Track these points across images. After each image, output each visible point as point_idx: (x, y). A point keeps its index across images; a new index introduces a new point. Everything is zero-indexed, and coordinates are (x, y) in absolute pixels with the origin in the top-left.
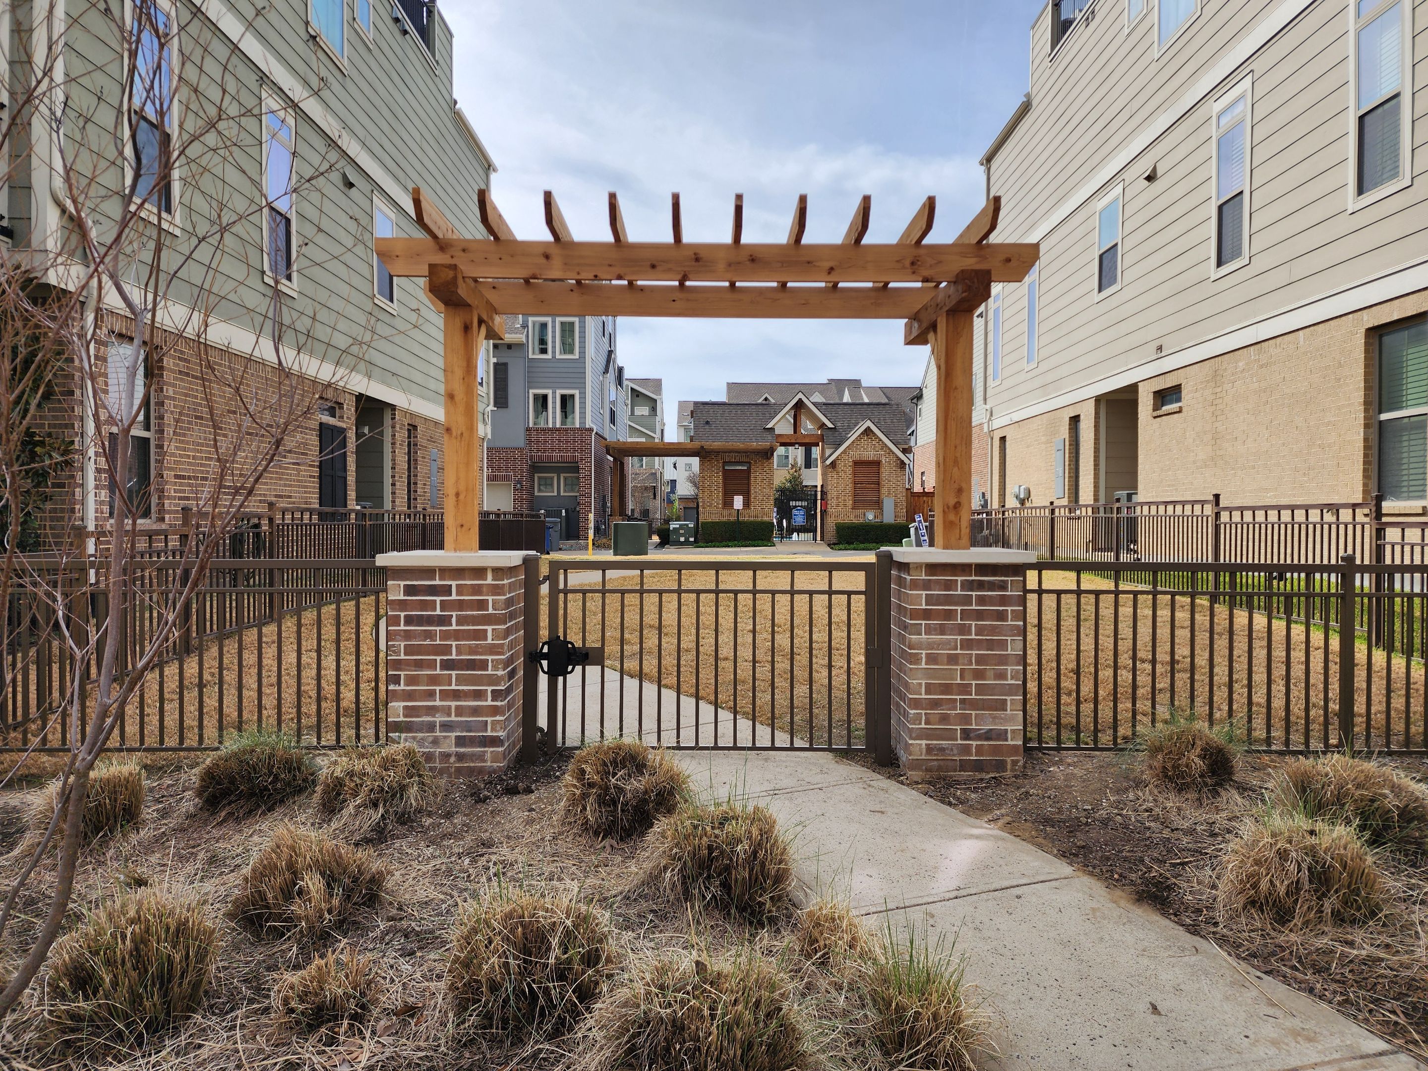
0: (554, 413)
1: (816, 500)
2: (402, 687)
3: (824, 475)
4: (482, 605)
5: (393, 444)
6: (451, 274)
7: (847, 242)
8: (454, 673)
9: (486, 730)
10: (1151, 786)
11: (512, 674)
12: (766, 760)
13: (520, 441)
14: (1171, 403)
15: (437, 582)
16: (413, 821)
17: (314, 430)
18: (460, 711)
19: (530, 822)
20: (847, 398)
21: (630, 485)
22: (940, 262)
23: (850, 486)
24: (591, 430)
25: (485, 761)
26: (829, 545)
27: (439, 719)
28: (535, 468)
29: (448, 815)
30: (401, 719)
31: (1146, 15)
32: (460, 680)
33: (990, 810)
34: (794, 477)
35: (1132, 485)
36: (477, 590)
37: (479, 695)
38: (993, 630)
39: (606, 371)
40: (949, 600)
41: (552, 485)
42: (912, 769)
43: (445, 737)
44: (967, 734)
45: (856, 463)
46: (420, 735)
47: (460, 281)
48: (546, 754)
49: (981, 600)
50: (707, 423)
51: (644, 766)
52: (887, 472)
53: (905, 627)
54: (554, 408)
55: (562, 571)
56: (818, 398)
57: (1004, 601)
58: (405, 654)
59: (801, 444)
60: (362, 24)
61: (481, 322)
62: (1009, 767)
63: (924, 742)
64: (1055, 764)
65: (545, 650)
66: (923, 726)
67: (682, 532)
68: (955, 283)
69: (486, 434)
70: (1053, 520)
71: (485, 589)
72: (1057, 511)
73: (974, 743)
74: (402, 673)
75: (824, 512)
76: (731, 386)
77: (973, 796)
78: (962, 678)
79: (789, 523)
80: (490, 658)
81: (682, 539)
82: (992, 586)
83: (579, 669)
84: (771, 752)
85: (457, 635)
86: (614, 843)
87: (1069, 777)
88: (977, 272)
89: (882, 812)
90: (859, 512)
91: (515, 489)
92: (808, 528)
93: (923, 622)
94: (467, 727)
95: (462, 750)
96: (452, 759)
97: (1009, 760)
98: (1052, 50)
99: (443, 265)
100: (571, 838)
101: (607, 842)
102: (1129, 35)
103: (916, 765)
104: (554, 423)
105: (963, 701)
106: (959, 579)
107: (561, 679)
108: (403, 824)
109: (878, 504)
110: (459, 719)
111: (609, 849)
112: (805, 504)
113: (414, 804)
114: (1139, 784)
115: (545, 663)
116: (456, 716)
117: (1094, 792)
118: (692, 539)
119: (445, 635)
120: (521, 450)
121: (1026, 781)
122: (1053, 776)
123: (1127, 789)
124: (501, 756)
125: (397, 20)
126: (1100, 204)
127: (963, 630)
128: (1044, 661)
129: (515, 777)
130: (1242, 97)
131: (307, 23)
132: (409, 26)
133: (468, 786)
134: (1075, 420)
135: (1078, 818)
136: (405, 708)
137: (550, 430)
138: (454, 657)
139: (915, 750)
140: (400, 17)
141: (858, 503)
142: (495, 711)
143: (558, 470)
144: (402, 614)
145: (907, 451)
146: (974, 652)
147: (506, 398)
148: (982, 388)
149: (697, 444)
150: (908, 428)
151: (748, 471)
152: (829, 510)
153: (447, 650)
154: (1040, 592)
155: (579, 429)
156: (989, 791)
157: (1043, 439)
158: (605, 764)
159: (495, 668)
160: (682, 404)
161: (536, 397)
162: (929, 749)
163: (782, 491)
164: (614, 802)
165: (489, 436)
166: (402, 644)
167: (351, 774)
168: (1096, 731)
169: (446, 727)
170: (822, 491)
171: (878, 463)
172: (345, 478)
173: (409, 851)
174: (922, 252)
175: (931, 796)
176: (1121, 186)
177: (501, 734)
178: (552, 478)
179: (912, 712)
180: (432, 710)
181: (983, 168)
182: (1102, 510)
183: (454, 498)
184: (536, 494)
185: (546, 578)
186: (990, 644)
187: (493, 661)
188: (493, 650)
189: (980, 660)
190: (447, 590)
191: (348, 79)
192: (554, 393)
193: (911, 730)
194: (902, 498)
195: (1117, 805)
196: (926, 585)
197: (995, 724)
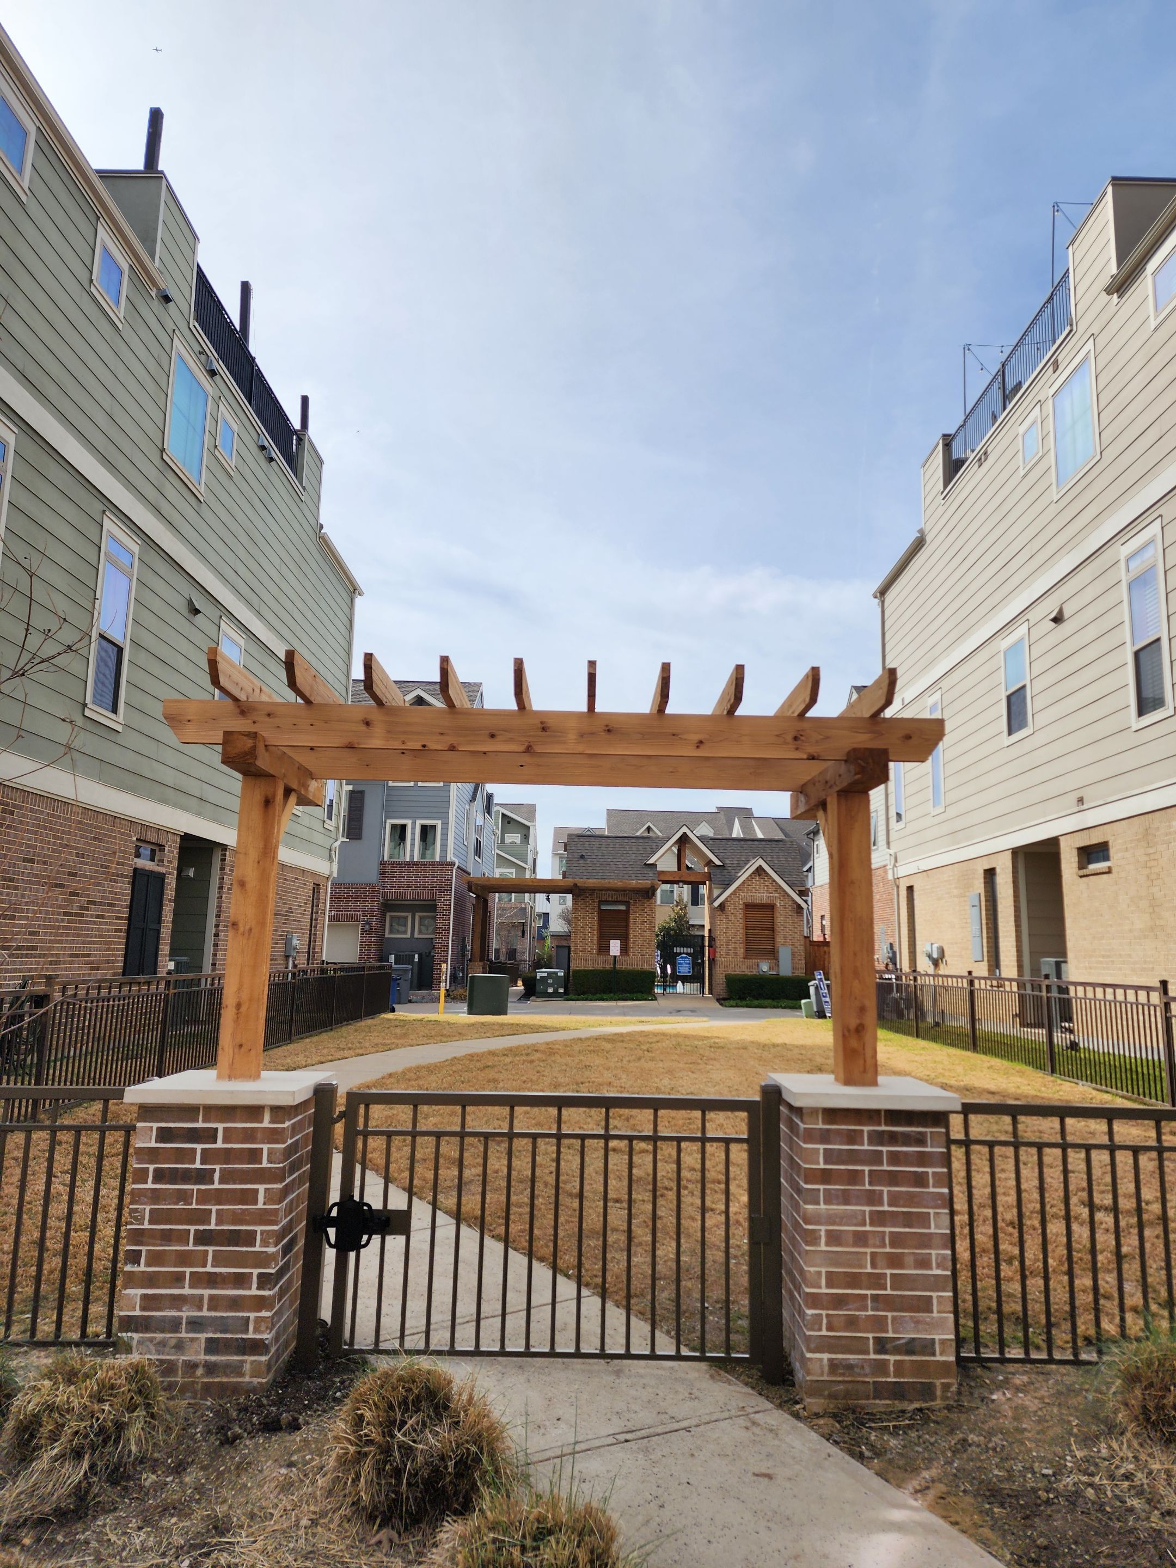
0: (413, 845)
1: (703, 946)
2: (142, 1268)
3: (712, 918)
4: (255, 1155)
5: (221, 888)
6: (250, 743)
7: (718, 713)
8: (211, 1249)
9: (246, 1331)
10: (1129, 1435)
11: (287, 1249)
12: (618, 1373)
13: (372, 876)
14: (1098, 861)
15: (200, 1124)
16: (129, 1478)
17: (126, 877)
18: (215, 1303)
19: (286, 1487)
20: (737, 832)
21: (495, 920)
22: (828, 738)
23: (741, 935)
24: (453, 864)
25: (242, 1375)
26: (718, 1000)
27: (186, 1313)
28: (388, 906)
29: (179, 1469)
30: (137, 1313)
31: (1042, 457)
32: (219, 1259)
33: (915, 1471)
34: (680, 917)
35: (1060, 951)
36: (249, 1135)
37: (241, 1280)
38: (911, 1199)
39: (473, 799)
40: (853, 1157)
41: (405, 925)
42: (811, 1395)
43: (192, 1340)
44: (882, 1345)
45: (749, 907)
46: (159, 1336)
47: (261, 750)
48: (327, 1358)
49: (895, 1158)
50: (582, 857)
51: (446, 1408)
52: (782, 918)
53: (799, 1191)
54: (413, 839)
55: (362, 1106)
56: (705, 830)
57: (923, 1159)
58: (150, 1222)
59: (685, 883)
60: (222, 453)
61: (288, 792)
62: (939, 1393)
63: (826, 1356)
64: (1000, 1386)
65: (334, 1213)
66: (824, 1332)
67: (550, 981)
68: (846, 761)
69: (332, 873)
70: (972, 993)
71: (259, 1135)
72: (976, 982)
73: (892, 1358)
74: (144, 1248)
75: (712, 961)
76: (612, 814)
77: (893, 1442)
78: (874, 1265)
79: (673, 969)
80: (259, 1229)
81: (550, 990)
82: (907, 1139)
83: (376, 1239)
84: (625, 1362)
85: (219, 1197)
86: (394, 1535)
87: (1020, 1413)
88: (871, 751)
89: (769, 1477)
90: (749, 962)
91: (363, 931)
92: (696, 978)
93: (821, 1187)
94: (222, 1325)
95: (213, 1358)
96: (200, 1372)
97: (938, 1382)
98: (945, 487)
99: (240, 733)
100: (337, 1520)
101: (383, 1535)
102: (1025, 476)
103: (817, 1389)
104: (412, 856)
105: (875, 1298)
106: (866, 1129)
107: (352, 1255)
108: (114, 1483)
109: (772, 954)
110: (213, 1314)
111: (386, 1545)
112: (690, 950)
113: (134, 1448)
114: (1112, 1429)
115: (332, 1232)
116: (209, 1309)
117: (1054, 1441)
118: (561, 990)
119: (205, 1197)
120: (372, 886)
121: (963, 1417)
122: (996, 1413)
123: (1097, 1437)
124: (264, 1369)
125: (263, 448)
126: (1005, 643)
127: (873, 1198)
128: (975, 1208)
129: (280, 1402)
130: (1151, 541)
131: (163, 450)
132: (276, 453)
133: (217, 1413)
134: (990, 874)
135: (1034, 1490)
136: (144, 1297)
137: (408, 864)
138: (213, 1226)
139: (814, 1367)
140: (266, 444)
141: (750, 952)
142: (260, 1303)
143: (413, 908)
144: (152, 1167)
145: (803, 893)
146: (887, 1230)
147: (360, 829)
148: (884, 832)
149: (570, 881)
150: (804, 864)
151: (627, 912)
152: (718, 958)
153: (203, 1217)
154: (967, 1143)
155: (440, 863)
156: (913, 1434)
157: (956, 892)
158: (391, 1407)
159: (265, 1243)
160: (558, 831)
161: (394, 827)
162: (833, 1365)
163: (666, 931)
164: (398, 1473)
165: (335, 875)
166: (148, 1208)
167: (50, 1408)
168: (1049, 1325)
169: (196, 1325)
170: (710, 937)
171: (771, 907)
172: (158, 931)
173: (113, 1538)
174: (805, 725)
175: (836, 1443)
176: (1025, 626)
177: (266, 1336)
178: (406, 918)
179: (810, 1312)
180: (177, 1302)
181: (877, 600)
182: (1028, 986)
183: (234, 1010)
184: (387, 935)
185: (342, 1115)
186: (908, 1219)
187: (262, 1232)
188: (264, 1217)
189: (896, 1240)
190: (211, 1135)
191: (204, 505)
192: (414, 824)
193: (808, 1339)
194: (800, 948)
195: (1087, 1466)
196: (824, 1137)
197: (918, 1332)
